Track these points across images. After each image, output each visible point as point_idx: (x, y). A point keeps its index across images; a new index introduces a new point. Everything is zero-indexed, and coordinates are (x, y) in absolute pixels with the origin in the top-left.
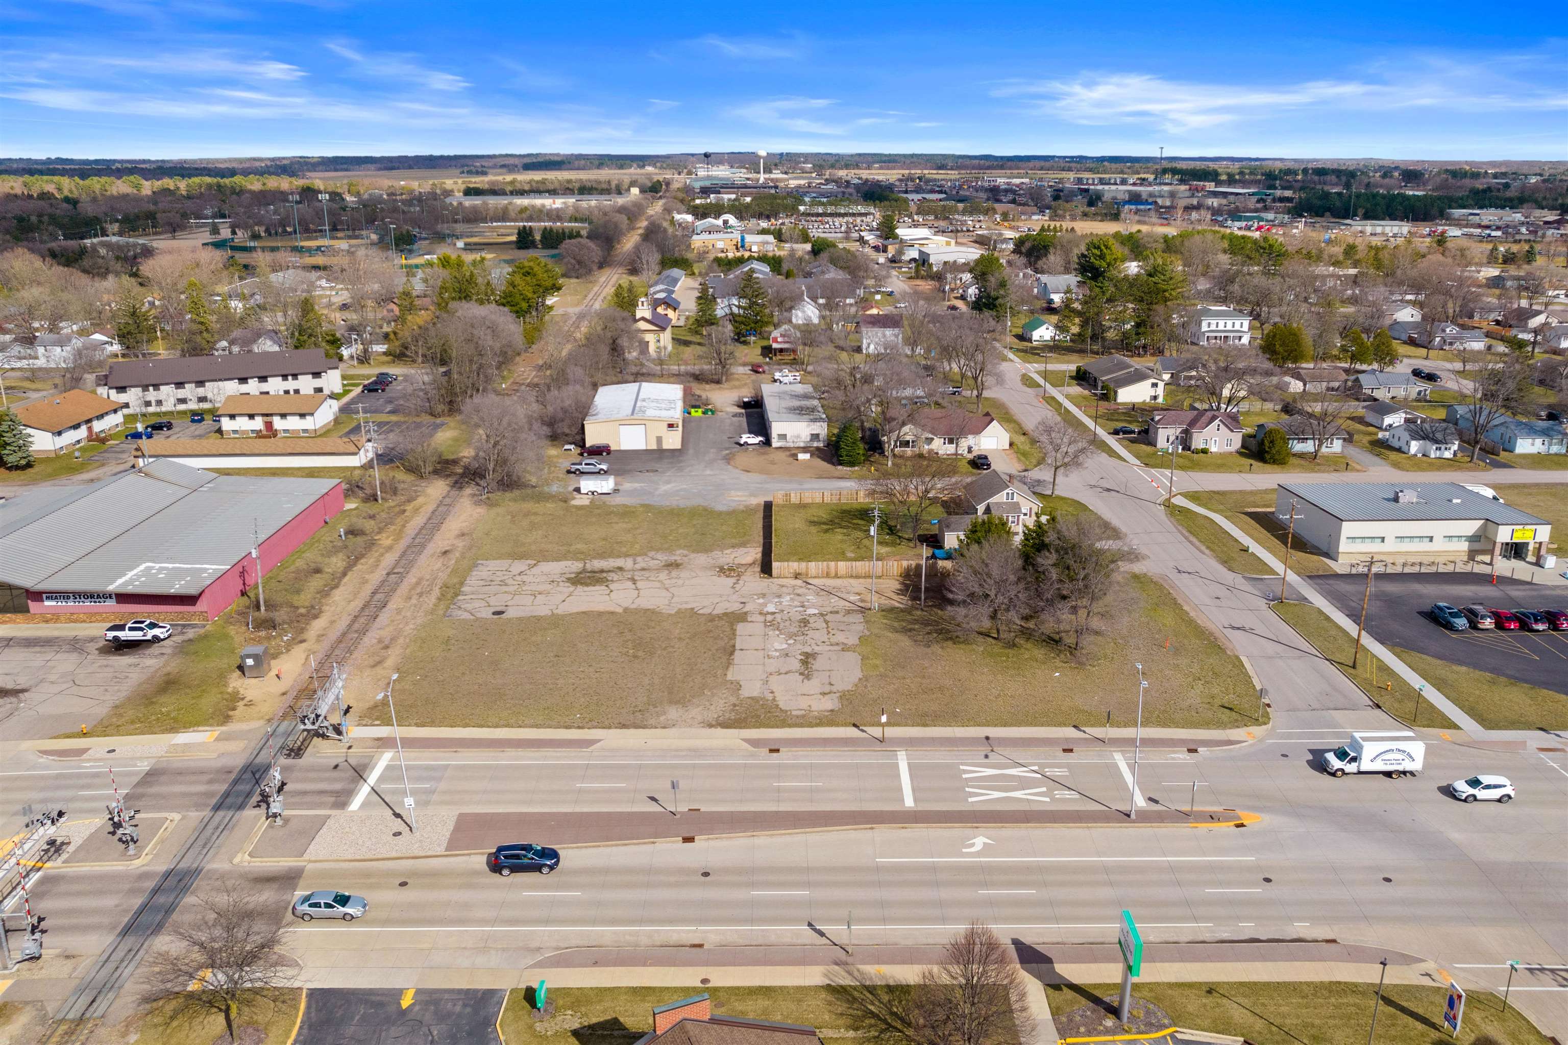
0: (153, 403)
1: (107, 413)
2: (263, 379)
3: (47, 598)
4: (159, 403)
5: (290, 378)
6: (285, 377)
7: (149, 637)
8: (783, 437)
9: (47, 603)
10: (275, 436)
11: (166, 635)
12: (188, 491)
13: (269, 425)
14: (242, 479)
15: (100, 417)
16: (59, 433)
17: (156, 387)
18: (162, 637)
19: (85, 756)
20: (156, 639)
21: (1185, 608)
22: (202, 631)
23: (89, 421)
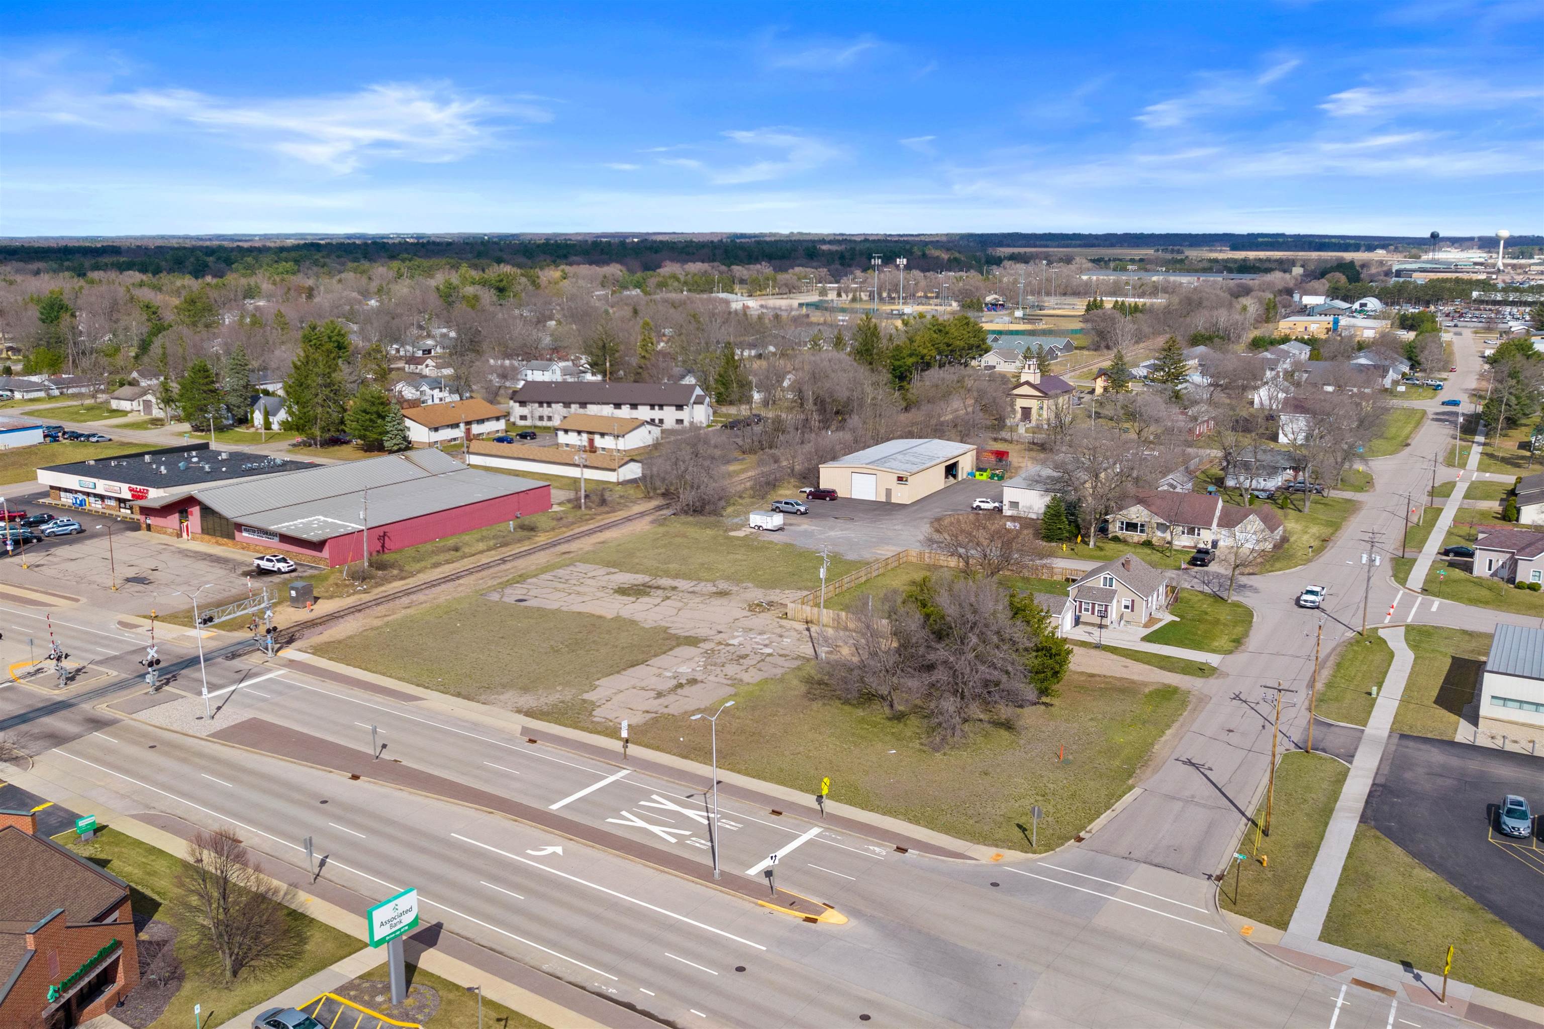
0: (545, 418)
1: (488, 419)
2: (634, 406)
3: (245, 530)
4: (550, 418)
5: (657, 408)
6: (652, 407)
7: (275, 569)
8: (1014, 505)
9: (245, 534)
10: (595, 452)
11: (287, 569)
12: (426, 474)
13: (591, 441)
14: (504, 477)
15: (481, 421)
16: (436, 429)
17: (549, 404)
18: (283, 570)
19: (134, 630)
20: (279, 572)
21: (1168, 732)
22: (316, 572)
23: (468, 423)
